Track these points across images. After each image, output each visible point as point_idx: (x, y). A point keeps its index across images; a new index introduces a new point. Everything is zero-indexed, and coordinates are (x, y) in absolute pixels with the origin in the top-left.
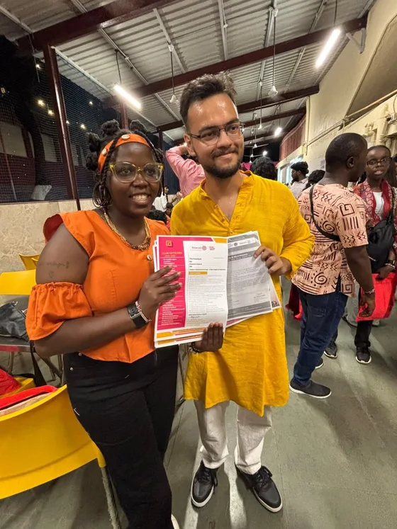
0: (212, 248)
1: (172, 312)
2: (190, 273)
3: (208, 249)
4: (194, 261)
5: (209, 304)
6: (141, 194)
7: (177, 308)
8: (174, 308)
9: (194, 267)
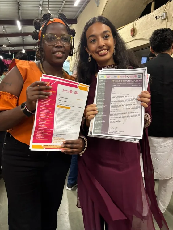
0: (76, 93)
1: (44, 130)
2: (58, 106)
3: (73, 92)
4: (62, 99)
5: (68, 128)
6: (59, 51)
7: (48, 128)
8: (46, 128)
9: (61, 103)
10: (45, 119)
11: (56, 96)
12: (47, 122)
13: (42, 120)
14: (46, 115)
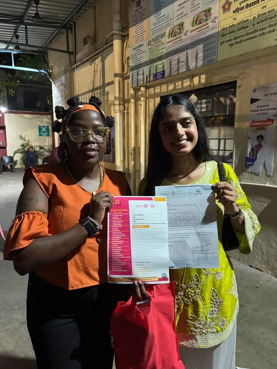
0: (152, 206)
1: (120, 259)
2: (134, 227)
3: (149, 206)
4: (137, 217)
5: (152, 253)
7: (124, 256)
8: (122, 256)
9: (137, 222)
10: (119, 245)
11: (129, 215)
12: (122, 248)
13: (116, 247)
14: (121, 240)
